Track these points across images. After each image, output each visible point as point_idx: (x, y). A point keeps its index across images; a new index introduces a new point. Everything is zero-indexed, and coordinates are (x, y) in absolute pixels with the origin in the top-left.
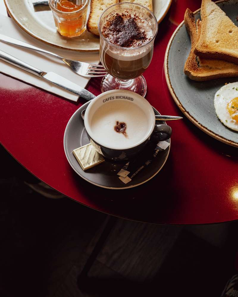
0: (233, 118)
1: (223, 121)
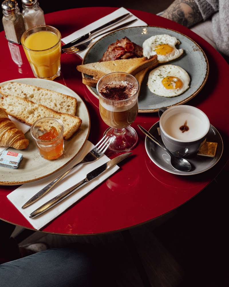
0: (176, 88)
1: (174, 95)
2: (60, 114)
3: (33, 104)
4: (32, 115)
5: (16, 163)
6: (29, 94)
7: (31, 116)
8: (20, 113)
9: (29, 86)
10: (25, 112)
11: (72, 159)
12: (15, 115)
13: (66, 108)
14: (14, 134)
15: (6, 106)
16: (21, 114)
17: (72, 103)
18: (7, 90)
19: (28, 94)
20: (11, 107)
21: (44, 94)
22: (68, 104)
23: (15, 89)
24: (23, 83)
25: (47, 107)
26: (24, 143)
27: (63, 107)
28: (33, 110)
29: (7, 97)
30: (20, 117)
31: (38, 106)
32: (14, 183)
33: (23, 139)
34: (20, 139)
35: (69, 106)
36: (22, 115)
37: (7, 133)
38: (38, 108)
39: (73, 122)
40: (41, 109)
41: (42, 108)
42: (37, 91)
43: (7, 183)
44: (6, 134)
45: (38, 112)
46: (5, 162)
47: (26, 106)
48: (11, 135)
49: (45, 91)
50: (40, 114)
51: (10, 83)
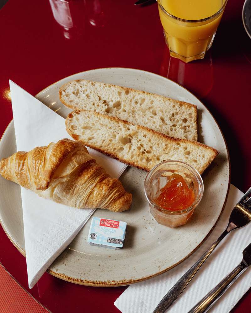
2: (177, 140)
3: (127, 125)
4: (127, 145)
5: (118, 241)
6: (112, 101)
7: (126, 147)
8: (107, 142)
9: (110, 87)
10: (116, 141)
11: (214, 227)
12: (98, 145)
13: (181, 125)
14: (109, 190)
15: (80, 131)
16: (109, 145)
17: (190, 114)
18: (72, 97)
19: (109, 102)
20: (88, 132)
21: (140, 101)
22: (184, 116)
23: (87, 93)
24: (98, 82)
25: (153, 131)
26: (126, 202)
27: (176, 124)
28: (129, 137)
29: (78, 112)
30: (108, 150)
31: (137, 129)
32: (124, 283)
33: (123, 195)
34: (119, 197)
35: (185, 120)
36: (111, 145)
37: (96, 189)
38: (138, 132)
39: (203, 156)
40: (143, 135)
41: (145, 132)
42: (126, 96)
43: (113, 284)
44: (95, 193)
45: (138, 140)
46: (100, 240)
47: (115, 130)
48: (104, 192)
49: (139, 94)
50: (143, 143)
51: (75, 83)
